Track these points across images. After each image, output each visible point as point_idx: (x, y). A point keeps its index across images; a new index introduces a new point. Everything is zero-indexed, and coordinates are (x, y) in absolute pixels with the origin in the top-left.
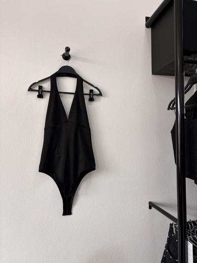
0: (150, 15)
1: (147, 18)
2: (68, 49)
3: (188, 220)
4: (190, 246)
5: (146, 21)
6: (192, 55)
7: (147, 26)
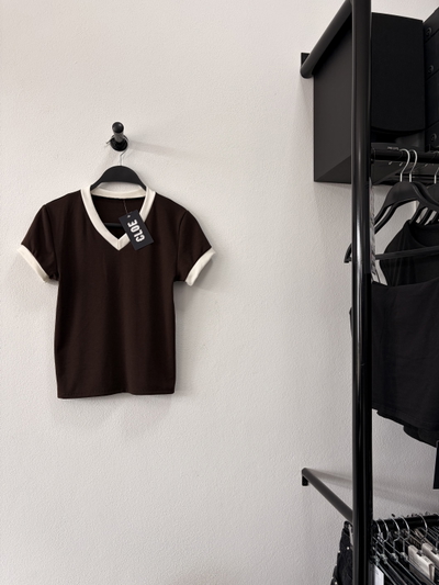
0: (309, 50)
1: (304, 56)
2: (118, 128)
3: (376, 517)
4: (379, 577)
5: (302, 62)
6: (399, 141)
7: (305, 74)
